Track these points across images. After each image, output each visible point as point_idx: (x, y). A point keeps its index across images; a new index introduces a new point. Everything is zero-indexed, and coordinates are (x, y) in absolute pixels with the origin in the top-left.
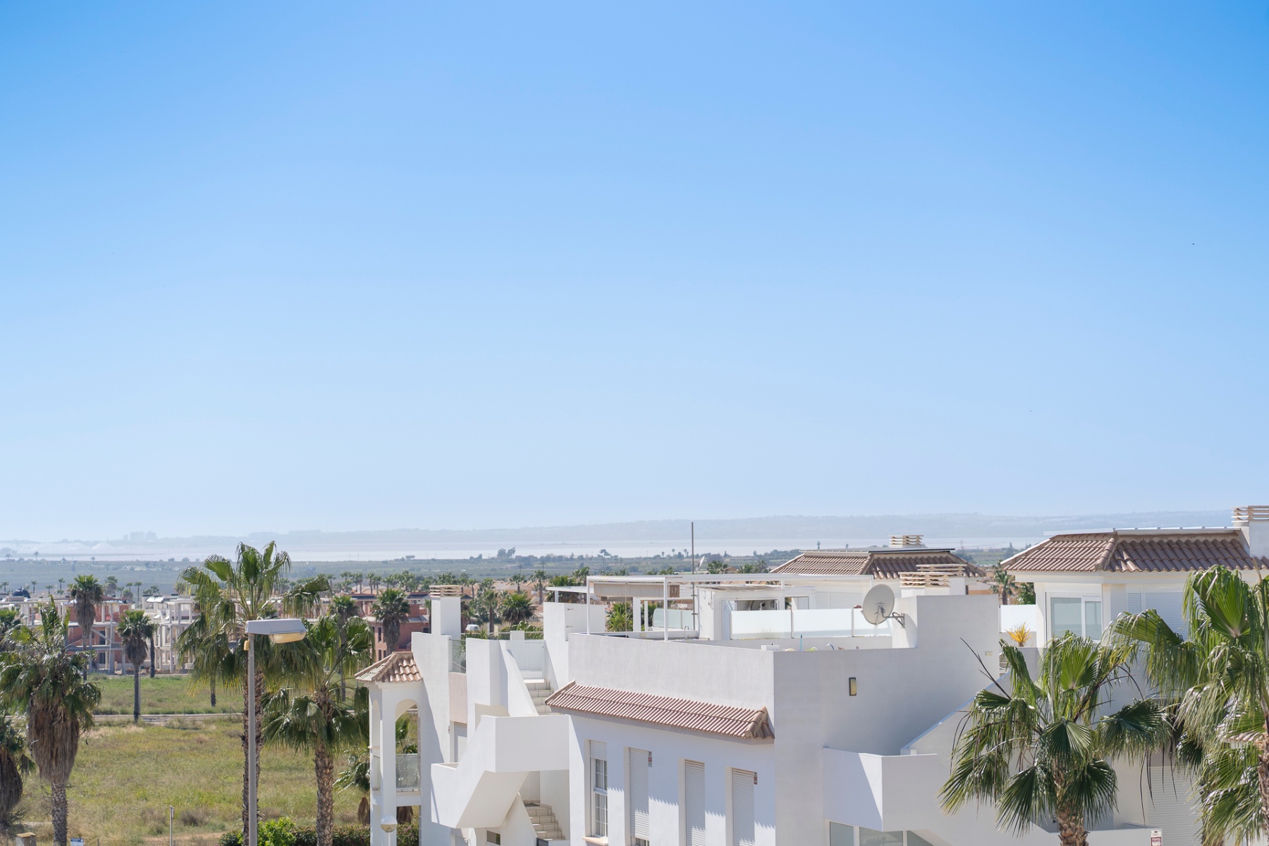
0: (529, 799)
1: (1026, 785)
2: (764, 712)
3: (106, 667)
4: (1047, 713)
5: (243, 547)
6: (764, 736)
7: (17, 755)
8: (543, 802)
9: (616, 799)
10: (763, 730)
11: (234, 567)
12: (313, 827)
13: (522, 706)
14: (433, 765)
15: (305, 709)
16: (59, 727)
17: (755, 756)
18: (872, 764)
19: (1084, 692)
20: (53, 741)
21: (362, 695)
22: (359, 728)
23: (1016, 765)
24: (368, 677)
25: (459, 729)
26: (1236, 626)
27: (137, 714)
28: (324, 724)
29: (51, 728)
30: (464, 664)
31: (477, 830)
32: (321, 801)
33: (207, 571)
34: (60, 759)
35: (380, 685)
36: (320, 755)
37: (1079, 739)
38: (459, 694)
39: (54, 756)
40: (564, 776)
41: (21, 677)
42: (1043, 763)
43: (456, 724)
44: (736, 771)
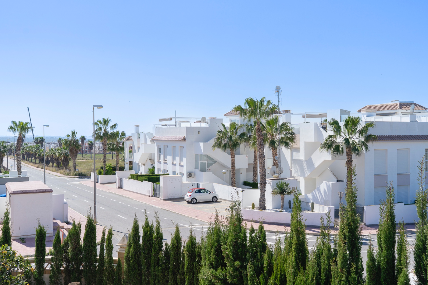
0: (150, 159)
1: (225, 146)
2: (185, 136)
3: (87, 153)
4: (229, 134)
5: (103, 119)
6: (185, 140)
7: (68, 157)
8: (152, 159)
9: (162, 156)
10: (184, 139)
11: (102, 121)
12: (115, 165)
13: (149, 142)
14: (134, 153)
15: (114, 146)
16: (74, 151)
17: (183, 144)
18: (201, 144)
19: (235, 131)
20: (73, 153)
21: (123, 144)
22: (123, 149)
23: (224, 143)
24: (124, 140)
25: (139, 148)
26: (253, 107)
27: (91, 158)
28: (117, 148)
29: (73, 151)
30: (140, 137)
31: (141, 163)
32: (117, 161)
33: (97, 122)
34: (75, 156)
35: (126, 141)
36: (116, 153)
37: (233, 138)
38: (139, 142)
39: (73, 156)
40: (154, 154)
41: (68, 143)
42: (228, 142)
43: (139, 147)
44: (180, 147)
